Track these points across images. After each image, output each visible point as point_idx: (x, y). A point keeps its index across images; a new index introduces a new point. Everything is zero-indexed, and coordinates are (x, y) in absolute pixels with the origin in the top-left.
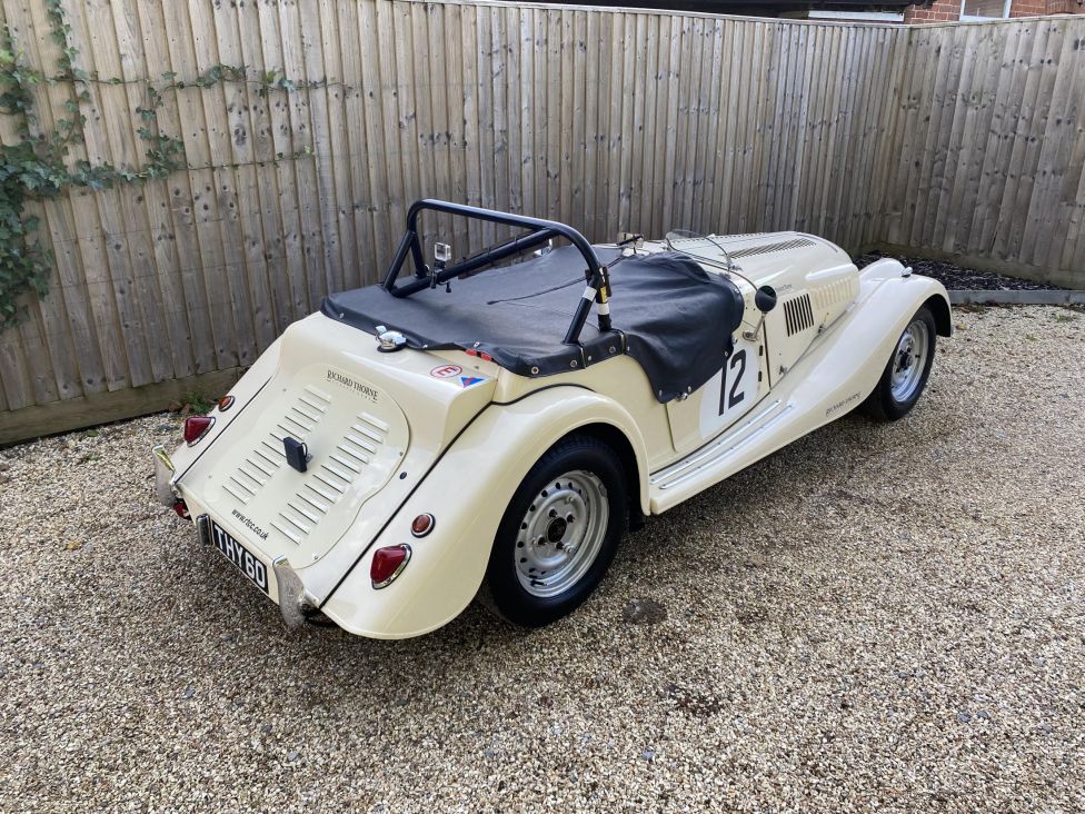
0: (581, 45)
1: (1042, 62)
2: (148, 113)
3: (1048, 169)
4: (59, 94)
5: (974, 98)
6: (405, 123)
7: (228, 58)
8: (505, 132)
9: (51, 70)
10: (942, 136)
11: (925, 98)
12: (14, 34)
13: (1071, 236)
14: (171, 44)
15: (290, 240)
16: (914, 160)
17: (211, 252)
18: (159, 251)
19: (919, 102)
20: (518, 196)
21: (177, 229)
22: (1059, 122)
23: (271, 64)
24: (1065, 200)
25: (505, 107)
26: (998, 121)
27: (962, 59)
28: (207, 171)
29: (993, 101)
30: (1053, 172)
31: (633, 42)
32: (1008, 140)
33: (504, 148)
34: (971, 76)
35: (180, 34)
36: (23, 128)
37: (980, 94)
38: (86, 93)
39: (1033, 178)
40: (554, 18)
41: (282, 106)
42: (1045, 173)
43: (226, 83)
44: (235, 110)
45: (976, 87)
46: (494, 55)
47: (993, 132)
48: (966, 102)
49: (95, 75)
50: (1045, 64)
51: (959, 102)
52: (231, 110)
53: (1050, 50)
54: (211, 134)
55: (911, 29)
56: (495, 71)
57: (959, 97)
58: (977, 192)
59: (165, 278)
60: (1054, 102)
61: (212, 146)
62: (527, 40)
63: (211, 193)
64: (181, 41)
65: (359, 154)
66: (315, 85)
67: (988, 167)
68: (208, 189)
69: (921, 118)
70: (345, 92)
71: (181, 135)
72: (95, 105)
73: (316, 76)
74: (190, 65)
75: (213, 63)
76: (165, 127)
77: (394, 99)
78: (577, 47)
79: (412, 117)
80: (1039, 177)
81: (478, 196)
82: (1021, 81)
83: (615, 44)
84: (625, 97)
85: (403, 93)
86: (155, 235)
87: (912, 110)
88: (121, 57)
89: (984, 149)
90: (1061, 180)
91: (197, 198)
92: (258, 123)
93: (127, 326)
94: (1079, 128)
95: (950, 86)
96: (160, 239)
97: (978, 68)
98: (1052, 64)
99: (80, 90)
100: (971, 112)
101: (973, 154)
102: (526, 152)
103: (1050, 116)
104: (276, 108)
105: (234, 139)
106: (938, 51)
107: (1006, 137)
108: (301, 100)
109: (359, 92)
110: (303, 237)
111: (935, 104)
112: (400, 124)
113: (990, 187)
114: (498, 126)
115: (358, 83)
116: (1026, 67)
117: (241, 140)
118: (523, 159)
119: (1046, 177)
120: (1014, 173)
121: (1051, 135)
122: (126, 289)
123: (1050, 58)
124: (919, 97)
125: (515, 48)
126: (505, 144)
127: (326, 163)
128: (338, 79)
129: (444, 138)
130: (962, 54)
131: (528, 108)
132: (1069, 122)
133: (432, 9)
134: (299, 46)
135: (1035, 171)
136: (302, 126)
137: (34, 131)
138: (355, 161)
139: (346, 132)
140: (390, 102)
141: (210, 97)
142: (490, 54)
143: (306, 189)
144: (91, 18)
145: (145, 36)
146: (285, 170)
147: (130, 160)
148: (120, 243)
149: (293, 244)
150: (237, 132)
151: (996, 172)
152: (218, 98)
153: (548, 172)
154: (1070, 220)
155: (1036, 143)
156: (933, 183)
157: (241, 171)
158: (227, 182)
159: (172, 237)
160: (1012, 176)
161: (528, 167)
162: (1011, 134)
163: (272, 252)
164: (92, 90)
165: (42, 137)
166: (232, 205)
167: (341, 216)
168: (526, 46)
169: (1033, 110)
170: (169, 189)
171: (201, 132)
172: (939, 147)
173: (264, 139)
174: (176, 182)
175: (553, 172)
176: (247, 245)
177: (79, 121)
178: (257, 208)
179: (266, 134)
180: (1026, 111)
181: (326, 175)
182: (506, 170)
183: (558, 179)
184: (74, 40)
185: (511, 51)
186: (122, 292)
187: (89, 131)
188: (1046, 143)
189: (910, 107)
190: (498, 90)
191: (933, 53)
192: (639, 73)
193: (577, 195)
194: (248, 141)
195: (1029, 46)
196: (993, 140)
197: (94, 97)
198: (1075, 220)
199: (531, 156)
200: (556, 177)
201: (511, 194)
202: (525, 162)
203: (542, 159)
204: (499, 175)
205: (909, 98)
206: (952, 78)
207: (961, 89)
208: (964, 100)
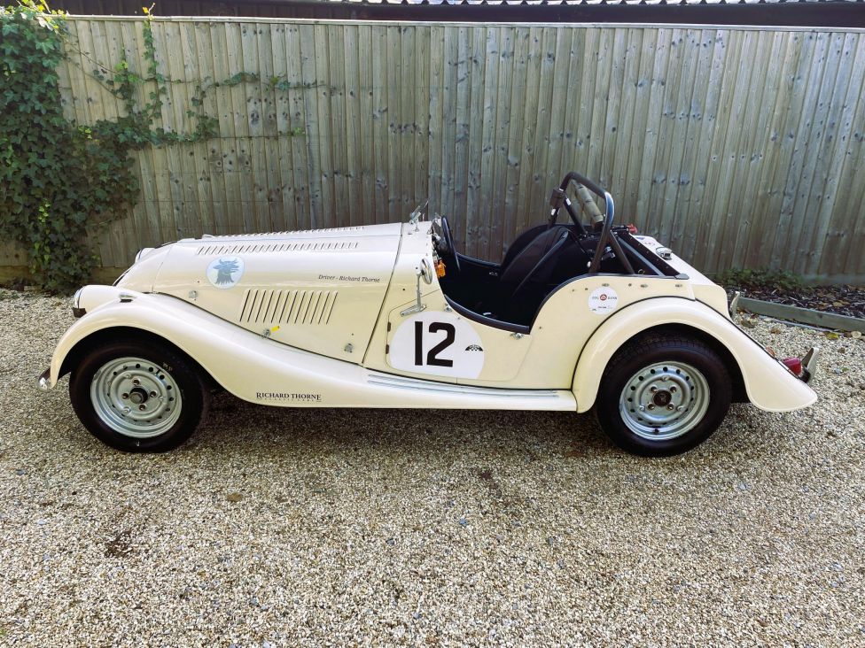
0: (550, 56)
2: (198, 102)
4: (150, 88)
6: (378, 115)
7: (250, 67)
8: (467, 126)
9: (146, 75)
12: (127, 53)
14: (215, 58)
15: (286, 191)
17: (232, 192)
18: (201, 186)
20: (477, 177)
21: (212, 174)
23: (278, 71)
25: (468, 106)
28: (233, 140)
31: (609, 53)
33: (465, 139)
35: (220, 52)
36: (129, 108)
38: (164, 89)
40: (522, 34)
41: (284, 100)
43: (247, 84)
44: (252, 101)
46: (460, 65)
49: (169, 77)
52: (249, 101)
54: (236, 116)
56: (461, 76)
59: (203, 206)
61: (236, 124)
62: (493, 52)
63: (234, 153)
64: (221, 56)
65: (340, 135)
66: (308, 86)
68: (233, 151)
70: (332, 91)
71: (217, 115)
72: (169, 96)
73: (310, 81)
74: (225, 71)
75: (240, 70)
76: (208, 109)
77: (369, 97)
78: (545, 58)
79: (384, 111)
81: (439, 174)
83: (588, 56)
84: (596, 101)
85: (378, 94)
86: (199, 177)
88: (185, 67)
91: (225, 156)
92: (267, 110)
93: (179, 230)
96: (201, 179)
99: (160, 86)
102: (485, 144)
104: (280, 101)
105: (250, 120)
108: (298, 96)
109: (342, 91)
110: (295, 190)
112: (374, 116)
114: (460, 120)
115: (342, 84)
117: (255, 120)
118: (483, 149)
122: (181, 208)
125: (480, 60)
126: (467, 135)
127: (314, 140)
128: (326, 82)
129: (411, 128)
131: (491, 108)
133: (405, 30)
134: (299, 59)
136: (298, 114)
137: (135, 109)
138: (336, 141)
139: (330, 119)
140: (366, 100)
141: (237, 93)
142: (456, 64)
143: (299, 158)
144: (169, 43)
145: (199, 54)
146: (284, 143)
147: (187, 129)
148: (178, 179)
149: (288, 194)
150: (253, 116)
152: (242, 92)
153: (508, 161)
157: (254, 141)
158: (245, 148)
159: (209, 179)
161: (487, 155)
163: (273, 196)
164: (168, 86)
165: (139, 113)
166: (247, 163)
167: (324, 178)
168: (490, 57)
170: (209, 149)
171: (230, 115)
173: (271, 122)
174: (213, 145)
175: (513, 161)
176: (255, 191)
177: (159, 104)
178: (264, 167)
179: (273, 118)
181: (314, 148)
182: (466, 155)
183: (517, 167)
184: (159, 56)
185: (475, 61)
186: (178, 209)
187: (164, 110)
190: (462, 93)
192: (614, 80)
193: (537, 182)
194: (260, 121)
197: (168, 91)
199: (492, 146)
200: (516, 165)
201: (470, 176)
202: (485, 150)
203: (503, 149)
204: (459, 159)
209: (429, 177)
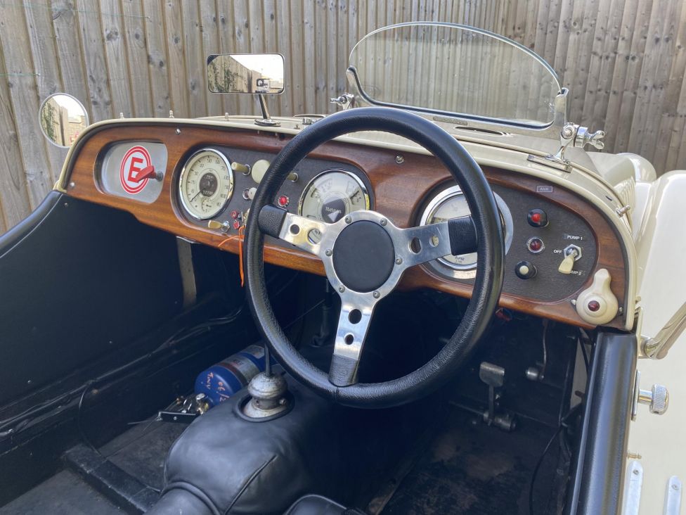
3: (649, 84)
5: (575, 24)
11: (529, 26)
13: (674, 144)
16: (522, 83)
19: (524, 32)
20: (103, 86)
22: (657, 40)
24: (667, 112)
26: (600, 43)
29: (593, 26)
30: (654, 86)
32: (610, 60)
34: (571, 4)
37: (580, 21)
39: (635, 93)
42: (646, 88)
45: (576, 14)
47: (595, 54)
48: (568, 28)
51: (561, 29)
57: (561, 24)
58: (582, 109)
60: (652, 21)
67: (591, 86)
80: (640, 92)
81: (29, 81)
89: (587, 70)
90: (662, 93)
94: (678, 43)
95: (552, 15)
100: (573, 37)
101: (577, 74)
102: (109, 25)
103: (649, 35)
107: (607, 58)
111: (538, 31)
113: (594, 104)
118: (105, 34)
119: (647, 91)
120: (616, 89)
121: (652, 53)
124: (523, 27)
126: (71, 6)
132: (667, 40)
135: (636, 86)
151: (600, 90)
153: (149, 57)
154: (672, 129)
155: (637, 61)
156: (540, 103)
160: (615, 93)
161: (113, 47)
162: (612, 55)
169: (632, 30)
175: (157, 58)
180: (625, 32)
182: (77, 46)
183: (164, 68)
188: (646, 60)
193: (195, 92)
196: (595, 61)
198: (676, 129)
199: (119, 30)
200: (161, 64)
201: (90, 83)
202: (109, 37)
203: (137, 36)
204: (65, 49)
205: (514, 28)
206: (553, 8)
207: (563, 17)
208: (565, 26)
209: (9, 85)
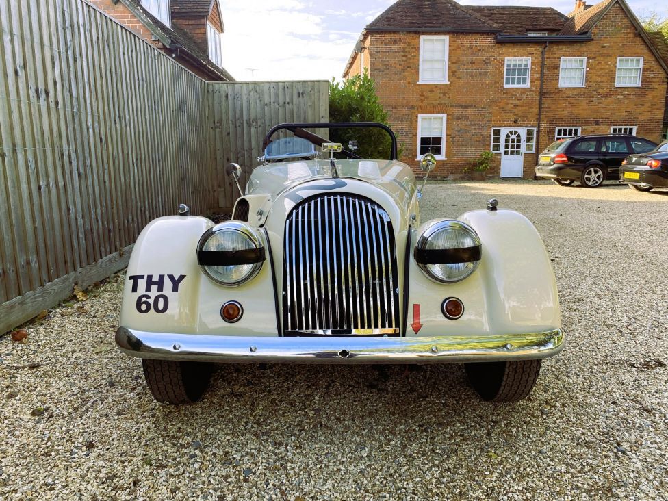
1: (285, 103)
5: (253, 122)
6: (19, 71)
8: (78, 100)
10: (239, 143)
11: (224, 122)
16: (225, 158)
19: (221, 125)
25: (76, 78)
27: (242, 101)
29: (264, 123)
34: (249, 110)
37: (256, 120)
45: (253, 116)
48: (249, 125)
50: (287, 105)
51: (245, 124)
53: (288, 97)
55: (208, 84)
57: (245, 122)
62: (82, 25)
69: (225, 134)
82: (277, 113)
85: (16, 42)
87: (217, 130)
95: (238, 115)
97: (252, 106)
98: (290, 104)
100: (253, 130)
106: (227, 96)
111: (231, 125)
112: (16, 71)
114: (74, 94)
116: (277, 106)
123: (288, 100)
124: (220, 122)
129: (45, 94)
130: (242, 98)
140: (8, 48)
142: (65, 29)
155: (291, 144)
172: (239, 149)
189: (216, 127)
191: (224, 98)
195: (277, 95)
205: (214, 122)
206: (238, 112)
207: (245, 118)
208: (247, 123)
